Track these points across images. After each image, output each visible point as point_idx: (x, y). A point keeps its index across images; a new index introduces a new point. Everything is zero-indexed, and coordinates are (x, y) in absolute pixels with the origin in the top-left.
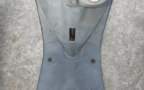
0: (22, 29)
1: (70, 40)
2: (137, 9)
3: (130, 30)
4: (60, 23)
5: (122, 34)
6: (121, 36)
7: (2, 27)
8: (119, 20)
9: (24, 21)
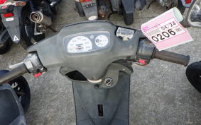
0: (55, 112)
1: (99, 115)
2: (165, 87)
3: (162, 107)
4: (91, 101)
5: (154, 111)
6: (153, 114)
7: (35, 111)
8: (149, 99)
9: (57, 103)
